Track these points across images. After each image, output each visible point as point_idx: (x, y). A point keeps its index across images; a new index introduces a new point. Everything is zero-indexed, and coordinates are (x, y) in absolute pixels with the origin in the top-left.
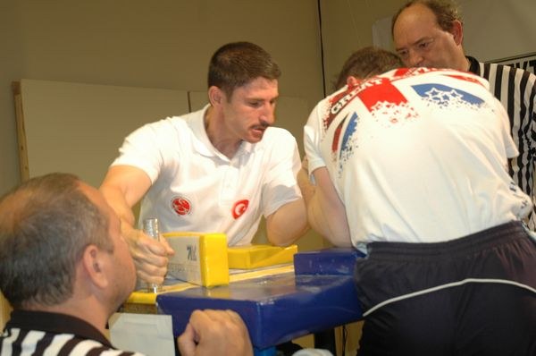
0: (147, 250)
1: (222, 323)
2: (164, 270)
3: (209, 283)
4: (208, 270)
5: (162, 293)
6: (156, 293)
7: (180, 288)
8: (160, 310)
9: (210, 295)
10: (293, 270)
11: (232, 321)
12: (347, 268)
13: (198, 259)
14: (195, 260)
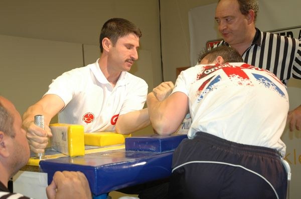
0: (34, 134)
1: (71, 179)
2: (45, 145)
3: (72, 154)
4: (72, 146)
5: (44, 160)
6: (40, 160)
7: (54, 157)
8: (41, 170)
9: (73, 162)
10: (125, 148)
11: (79, 179)
12: (155, 148)
13: (67, 140)
14: (65, 140)
